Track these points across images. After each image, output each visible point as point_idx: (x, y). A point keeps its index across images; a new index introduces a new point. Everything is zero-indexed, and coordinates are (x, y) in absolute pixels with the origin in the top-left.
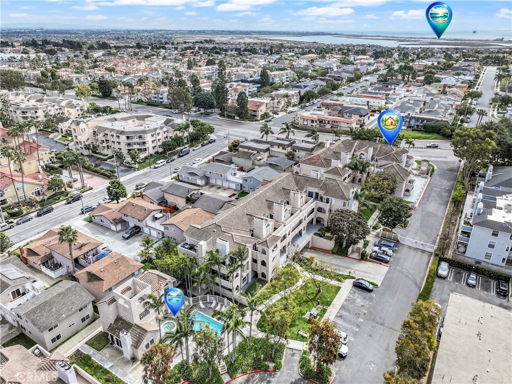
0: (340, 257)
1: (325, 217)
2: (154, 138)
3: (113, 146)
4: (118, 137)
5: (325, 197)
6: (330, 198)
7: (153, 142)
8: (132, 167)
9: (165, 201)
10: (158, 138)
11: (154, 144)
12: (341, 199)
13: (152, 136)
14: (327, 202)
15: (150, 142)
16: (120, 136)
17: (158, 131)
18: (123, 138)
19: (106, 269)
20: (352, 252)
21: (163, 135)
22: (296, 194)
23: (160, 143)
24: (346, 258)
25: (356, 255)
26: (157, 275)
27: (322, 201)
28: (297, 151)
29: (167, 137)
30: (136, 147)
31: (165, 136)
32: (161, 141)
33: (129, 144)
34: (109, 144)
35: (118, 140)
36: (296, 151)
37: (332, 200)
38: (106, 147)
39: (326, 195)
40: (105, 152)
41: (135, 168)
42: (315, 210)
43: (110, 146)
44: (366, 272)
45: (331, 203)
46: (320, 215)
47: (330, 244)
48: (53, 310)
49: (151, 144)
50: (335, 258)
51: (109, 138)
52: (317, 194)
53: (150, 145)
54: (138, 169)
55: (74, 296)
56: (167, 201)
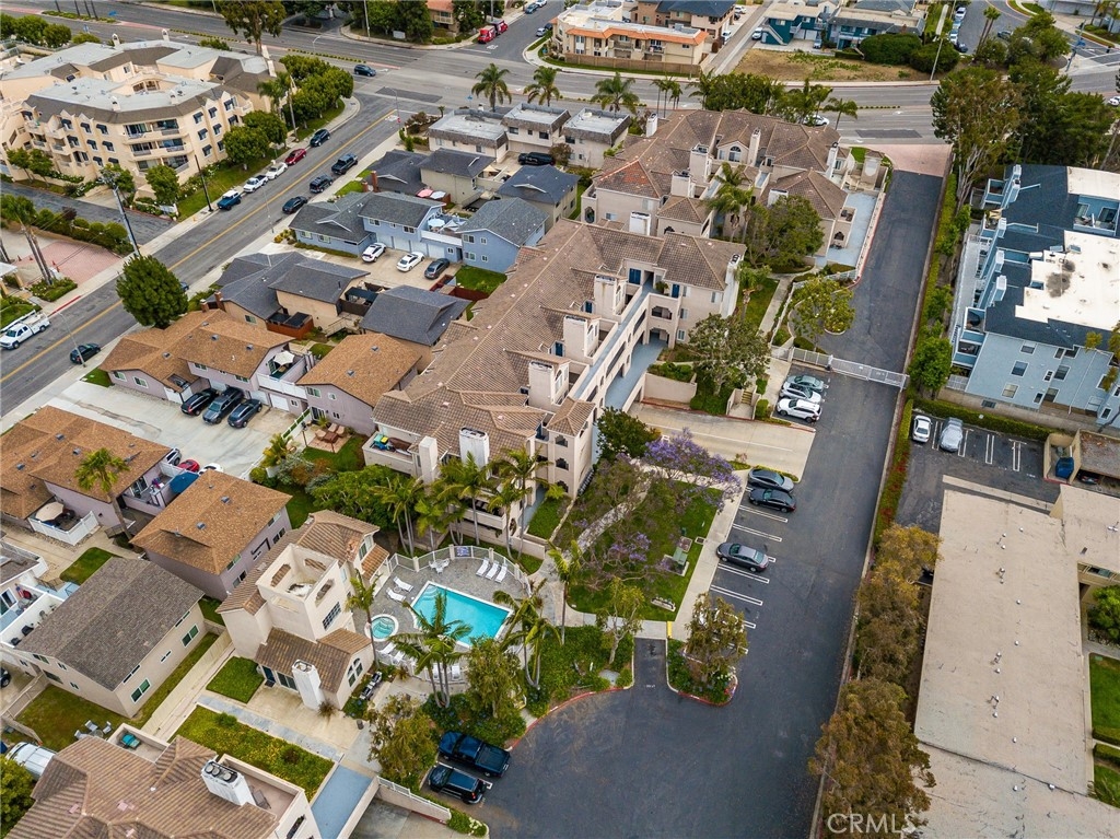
0: (710, 417)
1: (670, 327)
2: (202, 126)
3: (92, 153)
4: (104, 129)
5: (670, 283)
6: (682, 285)
7: (202, 134)
8: (162, 212)
9: (281, 311)
10: (213, 122)
11: (206, 142)
12: (708, 286)
13: (197, 118)
14: (675, 295)
15: (194, 137)
16: (108, 126)
17: (210, 104)
18: (118, 132)
19: (207, 520)
20: (735, 403)
21: (223, 114)
22: (607, 286)
23: (219, 137)
24: (722, 419)
25: (741, 411)
26: (338, 525)
27: (662, 292)
28: (577, 141)
29: (235, 118)
30: (159, 153)
31: (229, 114)
32: (222, 131)
33: (137, 148)
34: (81, 148)
35: (105, 138)
36: (573, 142)
37: (685, 288)
38: (73, 157)
39: (673, 279)
40: (73, 169)
41: (172, 216)
42: (649, 314)
43: (85, 155)
44: (770, 450)
45: (684, 295)
46: (660, 323)
47: (686, 391)
48: (120, 634)
49: (198, 143)
50: (699, 420)
51: (76, 131)
52: (650, 275)
53: (193, 146)
54: (180, 218)
55: (155, 596)
56: (285, 310)
